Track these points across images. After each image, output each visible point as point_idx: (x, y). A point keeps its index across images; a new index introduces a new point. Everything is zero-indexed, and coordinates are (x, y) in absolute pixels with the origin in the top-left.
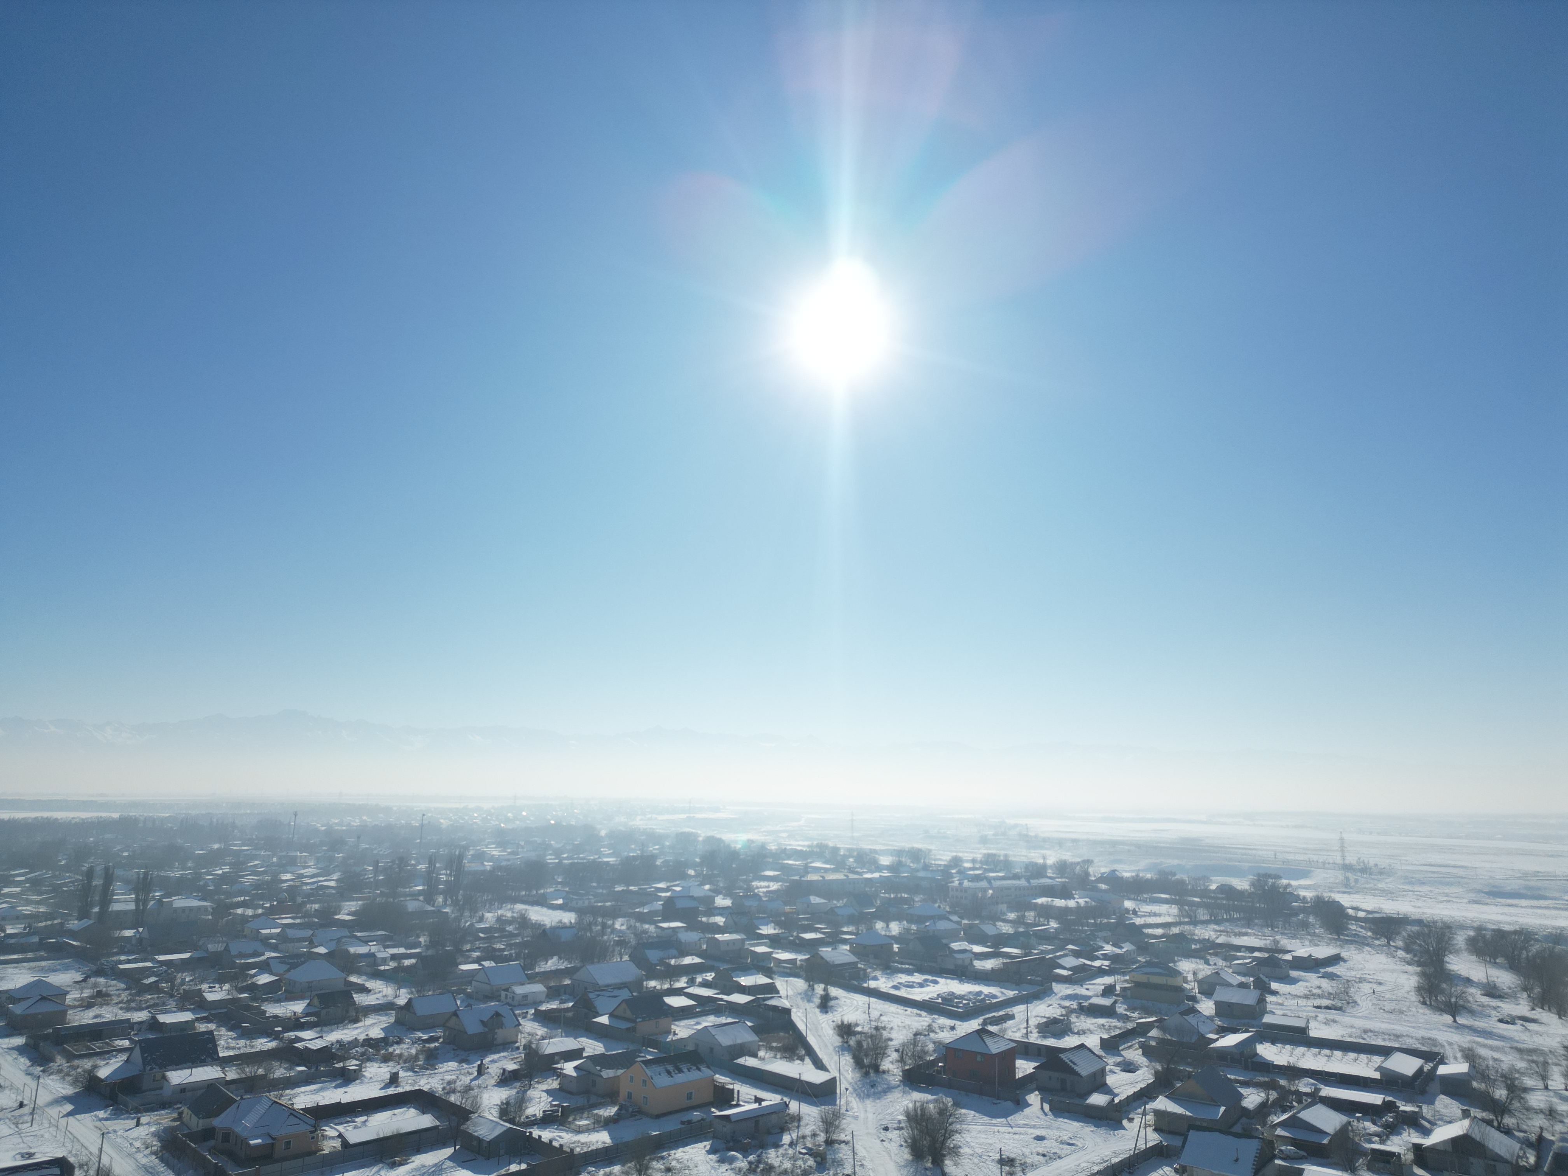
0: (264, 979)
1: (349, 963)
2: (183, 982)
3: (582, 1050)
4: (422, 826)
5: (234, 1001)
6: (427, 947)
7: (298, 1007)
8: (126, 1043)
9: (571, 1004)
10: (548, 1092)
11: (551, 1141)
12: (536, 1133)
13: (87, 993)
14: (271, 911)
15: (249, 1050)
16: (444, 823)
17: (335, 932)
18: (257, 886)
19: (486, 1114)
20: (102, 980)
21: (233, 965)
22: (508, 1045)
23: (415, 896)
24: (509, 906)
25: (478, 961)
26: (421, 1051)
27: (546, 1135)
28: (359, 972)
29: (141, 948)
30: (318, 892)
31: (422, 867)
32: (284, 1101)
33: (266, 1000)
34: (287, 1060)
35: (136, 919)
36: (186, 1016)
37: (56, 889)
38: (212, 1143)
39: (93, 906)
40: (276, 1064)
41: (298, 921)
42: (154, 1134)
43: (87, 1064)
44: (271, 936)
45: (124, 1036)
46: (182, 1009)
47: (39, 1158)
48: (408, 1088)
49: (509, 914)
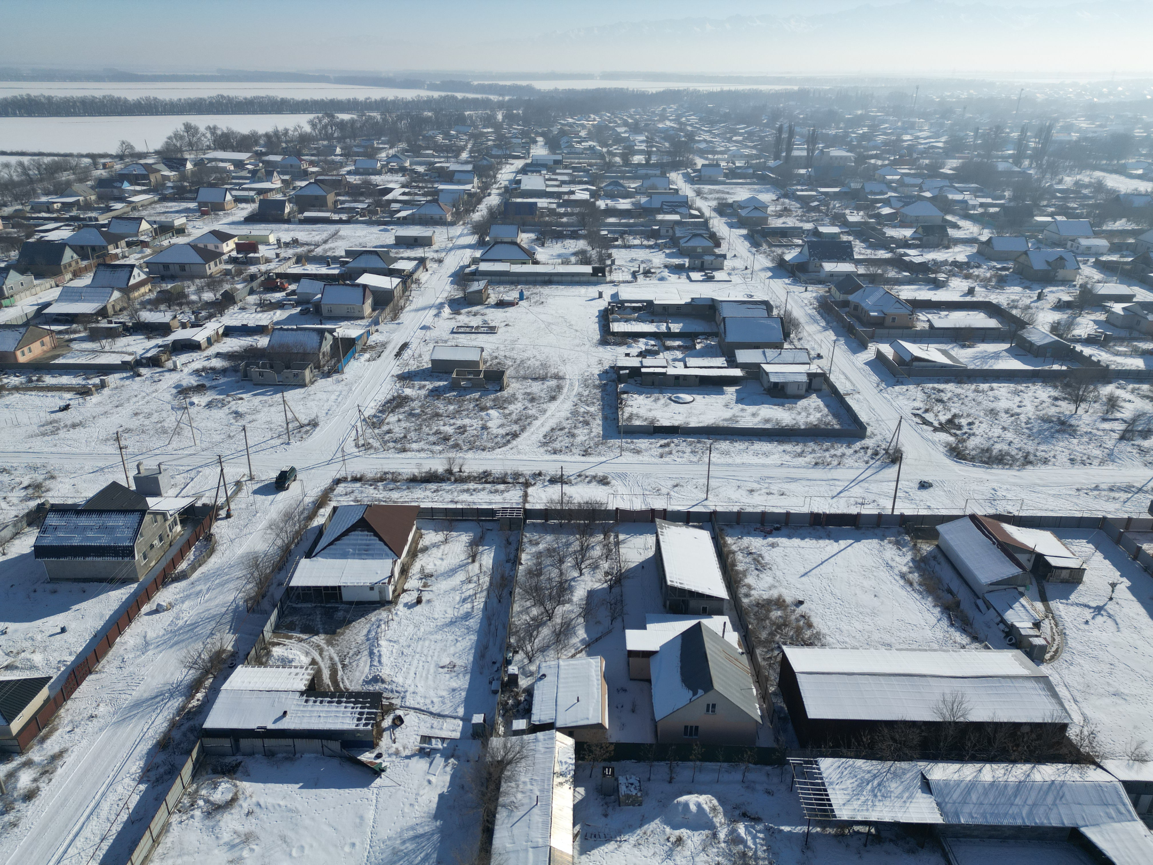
0: (886, 211)
1: (947, 206)
2: (834, 208)
3: (1134, 296)
4: (1020, 99)
5: (865, 223)
6: (1010, 200)
7: (908, 233)
8: (800, 242)
9: (1130, 259)
10: (1095, 322)
11: (1090, 356)
12: (1079, 348)
13: (779, 208)
14: (895, 163)
15: (873, 257)
16: (1040, 97)
17: (938, 182)
18: (885, 143)
19: (1040, 328)
20: (787, 201)
21: (867, 199)
22: (1066, 282)
23: (1005, 158)
24: (1088, 173)
25: (1052, 215)
26: (995, 276)
27: (1087, 351)
28: (954, 213)
29: (811, 182)
30: (928, 151)
31: (1015, 135)
32: (893, 292)
33: (887, 225)
34: (897, 267)
35: (807, 162)
36: (835, 230)
37: (762, 138)
38: (847, 309)
39: (782, 152)
40: (890, 268)
41: (913, 172)
42: (815, 298)
43: (779, 251)
44: (892, 181)
45: (799, 237)
46: (833, 225)
47: (756, 299)
48: (981, 299)
49: (1087, 180)
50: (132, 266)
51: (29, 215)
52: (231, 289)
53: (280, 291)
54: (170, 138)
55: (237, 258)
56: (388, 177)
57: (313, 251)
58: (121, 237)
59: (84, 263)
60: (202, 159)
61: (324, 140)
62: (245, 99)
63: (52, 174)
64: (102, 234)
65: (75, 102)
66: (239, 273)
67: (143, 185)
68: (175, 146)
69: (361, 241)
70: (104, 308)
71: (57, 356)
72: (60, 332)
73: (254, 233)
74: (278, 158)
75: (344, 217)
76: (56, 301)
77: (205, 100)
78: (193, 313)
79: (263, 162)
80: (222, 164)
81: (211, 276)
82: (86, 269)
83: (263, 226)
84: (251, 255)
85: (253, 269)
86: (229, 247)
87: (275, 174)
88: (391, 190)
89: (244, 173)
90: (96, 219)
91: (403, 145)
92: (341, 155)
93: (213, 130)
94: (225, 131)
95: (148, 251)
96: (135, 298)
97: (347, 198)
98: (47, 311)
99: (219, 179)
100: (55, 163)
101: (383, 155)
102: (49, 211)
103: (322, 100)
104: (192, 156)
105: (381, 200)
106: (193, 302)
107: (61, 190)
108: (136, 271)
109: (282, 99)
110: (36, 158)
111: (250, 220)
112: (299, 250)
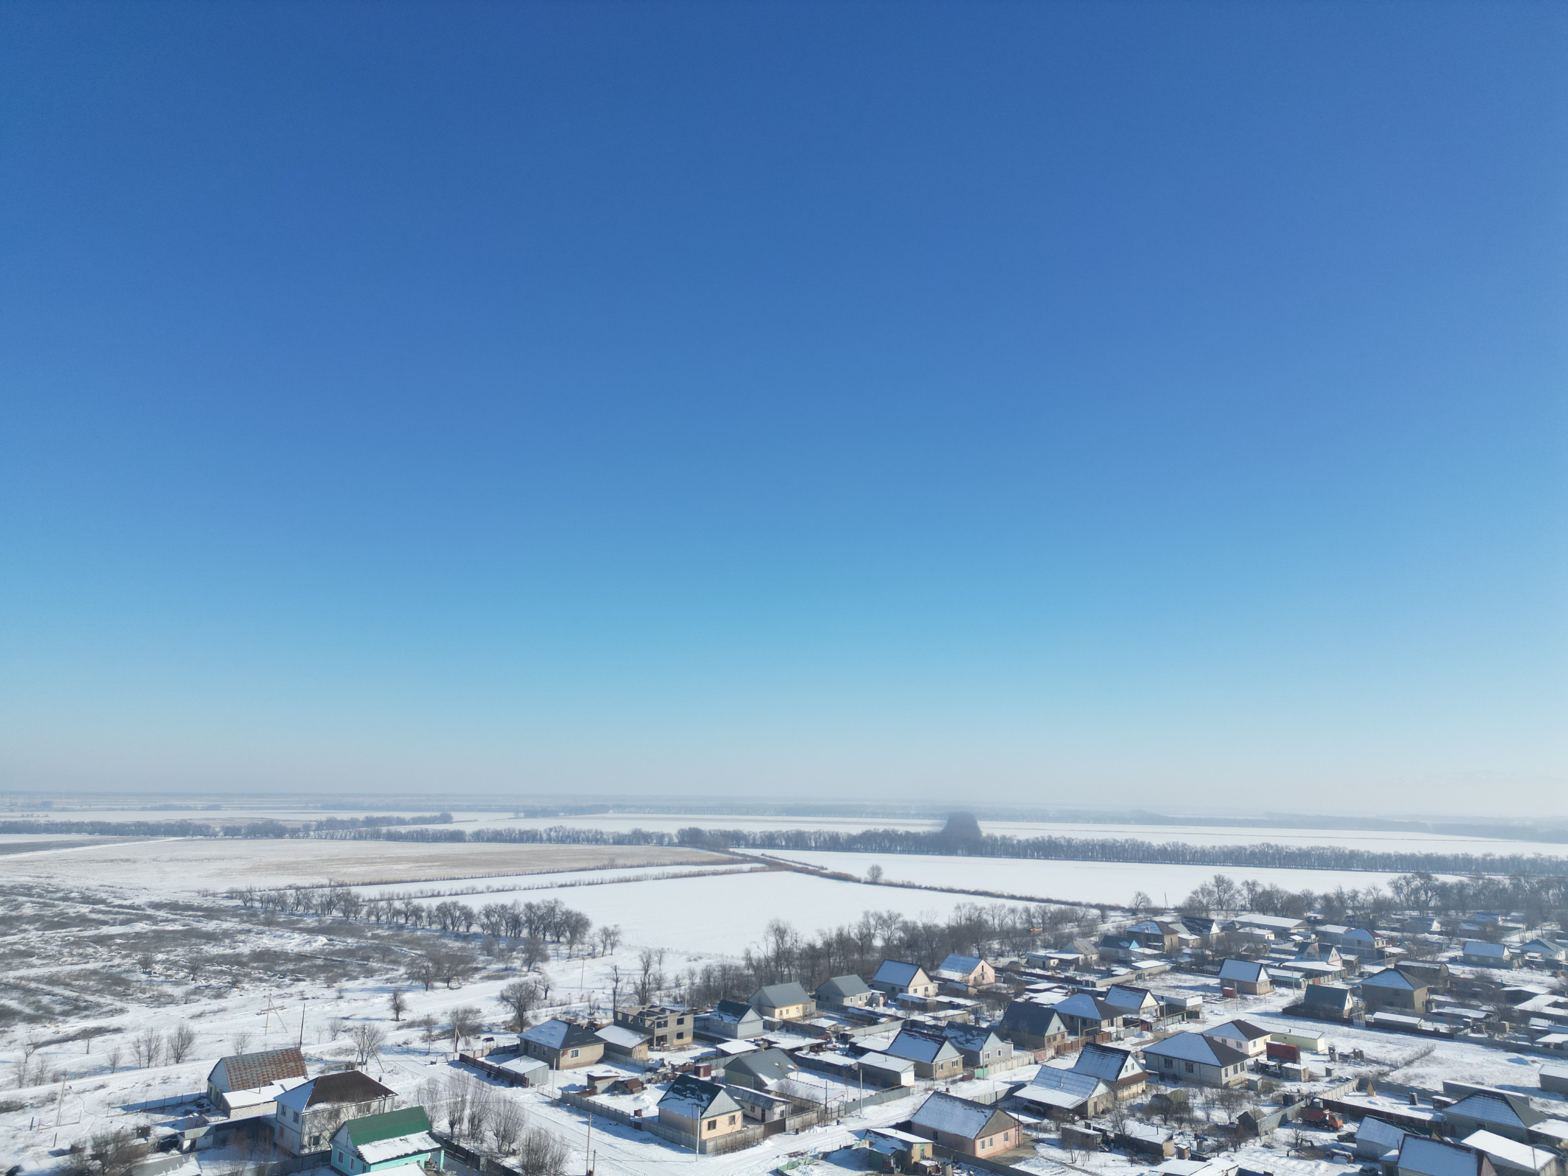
50: (1126, 1053)
51: (1023, 969)
52: (1254, 1112)
53: (1328, 1130)
54: (1195, 893)
55: (1267, 1066)
56: (1525, 974)
57: (1386, 1074)
58: (1119, 1012)
59: (1070, 1039)
60: (1233, 922)
61: (1413, 909)
62: (1300, 849)
63: (1056, 924)
64: (1097, 1003)
65: (1094, 846)
66: (1268, 1089)
67: (1155, 948)
68: (1200, 902)
69: (1473, 1072)
70: (1084, 1106)
71: (1018, 1160)
72: (1028, 1126)
73: (1295, 1032)
74: (1340, 930)
75: (1443, 1028)
76: (1032, 1082)
77: (1245, 849)
78: (1196, 1137)
79: (1317, 933)
80: (1258, 931)
81: (1226, 1086)
82: (1072, 1047)
83: (1309, 1024)
84: (1288, 1065)
85: (1289, 1087)
86: (1256, 1048)
87: (1334, 951)
88: (1529, 996)
89: (1289, 946)
90: (1094, 985)
91: (1553, 927)
92: (1440, 933)
93: (1251, 886)
94: (1268, 888)
95: (1149, 1036)
96: (1124, 1099)
97: (1448, 999)
98: (1020, 1094)
99: (1253, 951)
100: (1062, 912)
101: (1515, 939)
102: (1044, 967)
103: (1413, 856)
104: (1221, 918)
105: (1510, 1010)
106: (1198, 1121)
107: (1062, 943)
108: (1130, 1061)
109: (1352, 852)
110: (1043, 904)
111: (1291, 1012)
112: (1365, 1070)
